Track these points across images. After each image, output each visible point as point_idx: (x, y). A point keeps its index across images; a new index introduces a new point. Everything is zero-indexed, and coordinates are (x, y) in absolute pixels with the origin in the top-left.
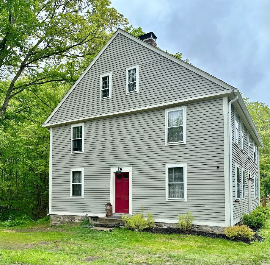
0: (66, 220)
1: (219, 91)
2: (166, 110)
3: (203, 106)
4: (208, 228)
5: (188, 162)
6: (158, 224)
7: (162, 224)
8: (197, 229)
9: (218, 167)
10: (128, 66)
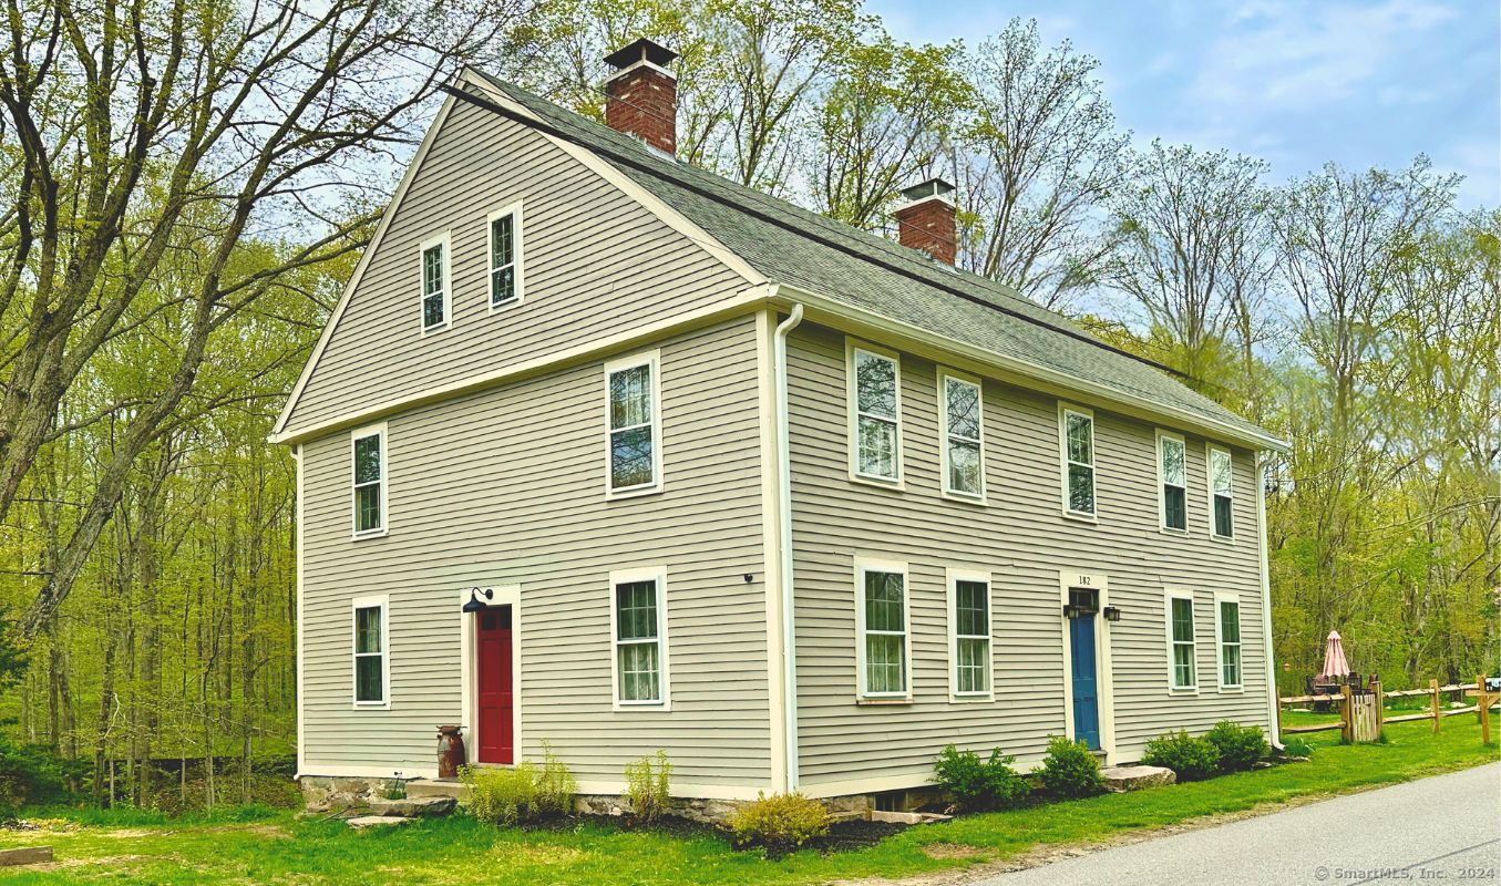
0: (346, 793)
1: (734, 291)
2: (606, 365)
3: (699, 351)
4: (728, 809)
5: (670, 561)
6: (596, 800)
7: (606, 800)
8: (699, 813)
9: (748, 578)
10: (495, 206)
